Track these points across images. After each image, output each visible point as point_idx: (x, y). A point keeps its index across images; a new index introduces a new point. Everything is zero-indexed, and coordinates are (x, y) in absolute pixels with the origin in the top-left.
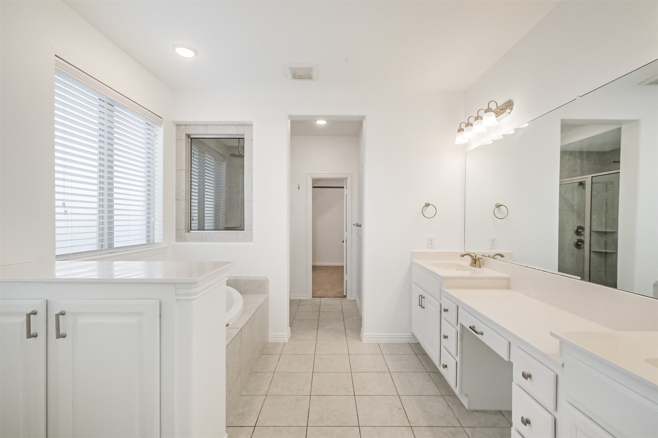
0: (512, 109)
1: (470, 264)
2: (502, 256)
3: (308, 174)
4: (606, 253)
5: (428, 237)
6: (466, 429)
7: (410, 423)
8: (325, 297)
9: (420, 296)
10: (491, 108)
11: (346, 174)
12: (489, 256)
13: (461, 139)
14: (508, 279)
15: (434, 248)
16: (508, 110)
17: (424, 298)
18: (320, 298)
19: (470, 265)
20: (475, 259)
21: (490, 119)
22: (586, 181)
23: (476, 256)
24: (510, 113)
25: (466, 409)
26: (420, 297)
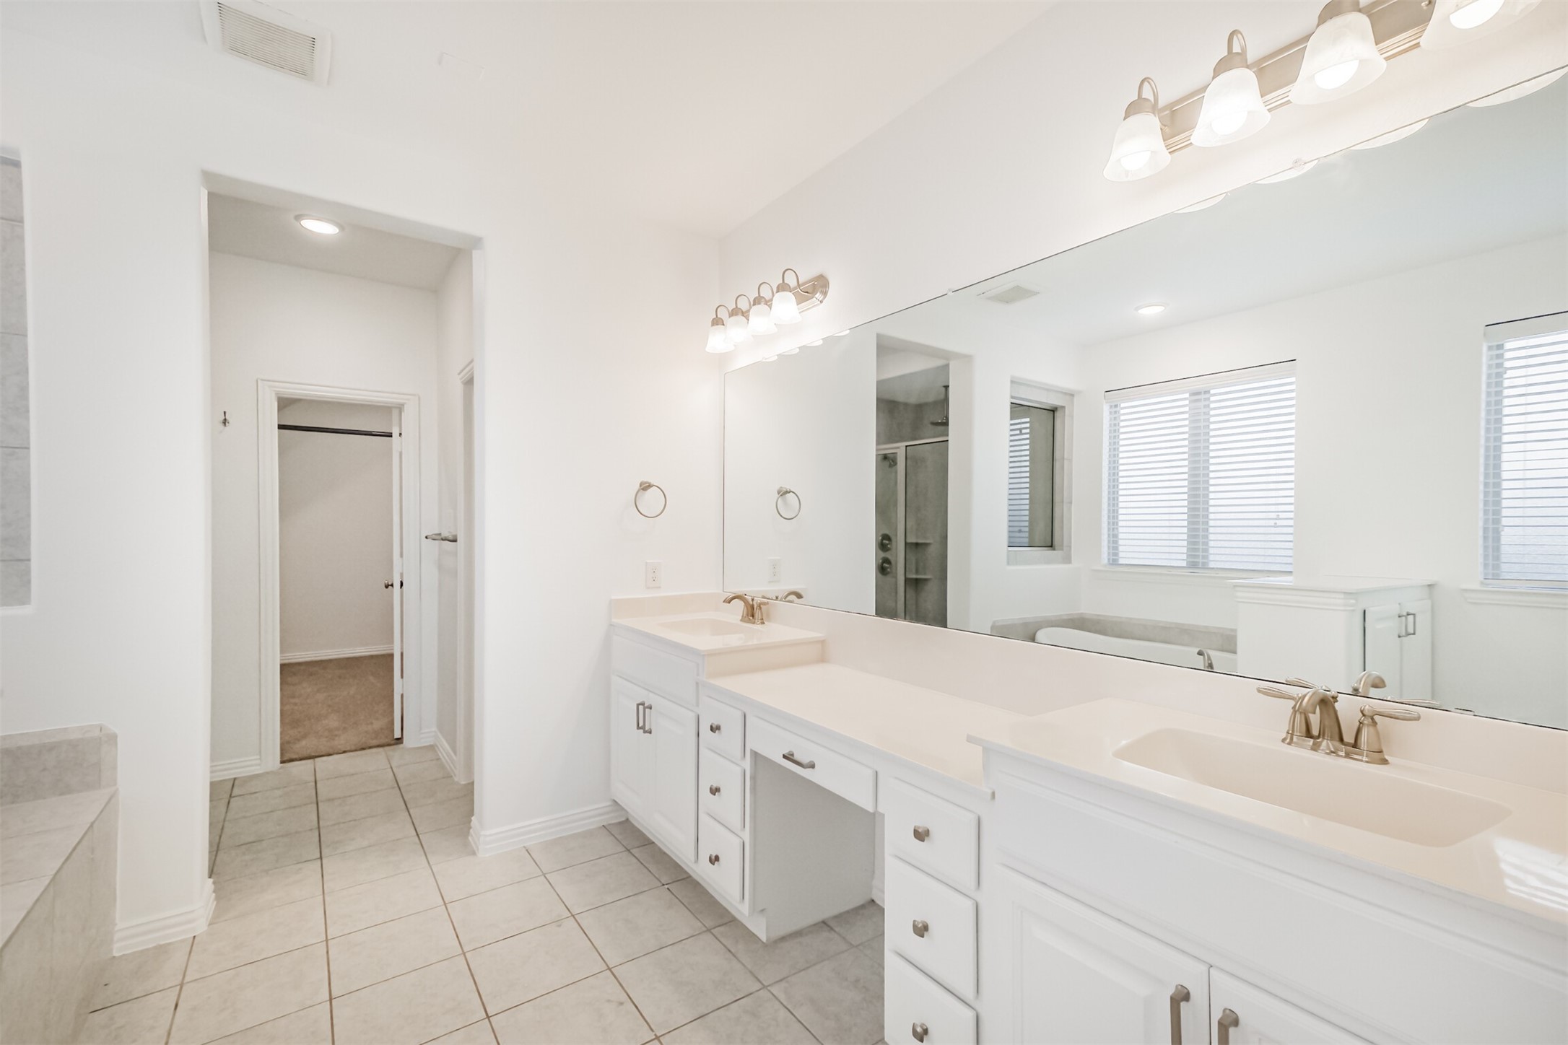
0: (825, 294)
1: (741, 618)
2: (799, 596)
3: (262, 380)
4: (917, 580)
5: (646, 563)
6: (774, 990)
7: (652, 1030)
8: (329, 755)
9: (638, 705)
10: (788, 285)
11: (399, 394)
12: (777, 598)
13: (718, 341)
14: (823, 642)
15: (660, 587)
16: (818, 295)
17: (650, 708)
18: (311, 761)
19: (741, 620)
20: (752, 607)
21: (785, 306)
22: (898, 454)
23: (753, 600)
24: (821, 302)
25: (763, 942)
26: (641, 707)
